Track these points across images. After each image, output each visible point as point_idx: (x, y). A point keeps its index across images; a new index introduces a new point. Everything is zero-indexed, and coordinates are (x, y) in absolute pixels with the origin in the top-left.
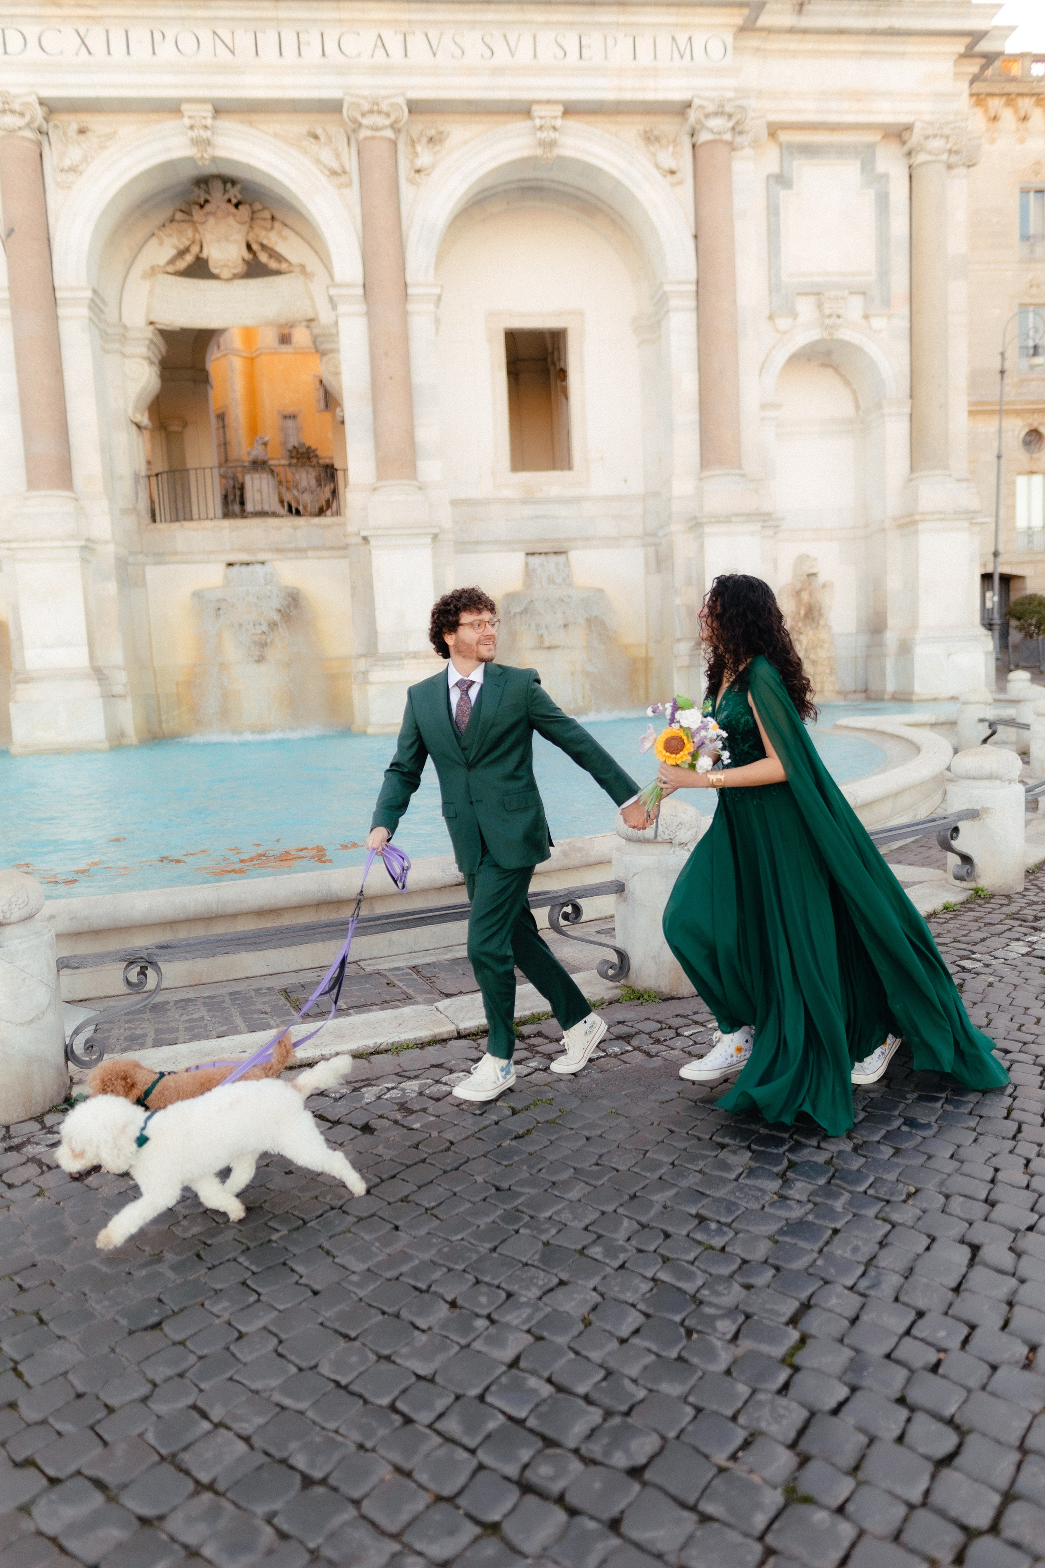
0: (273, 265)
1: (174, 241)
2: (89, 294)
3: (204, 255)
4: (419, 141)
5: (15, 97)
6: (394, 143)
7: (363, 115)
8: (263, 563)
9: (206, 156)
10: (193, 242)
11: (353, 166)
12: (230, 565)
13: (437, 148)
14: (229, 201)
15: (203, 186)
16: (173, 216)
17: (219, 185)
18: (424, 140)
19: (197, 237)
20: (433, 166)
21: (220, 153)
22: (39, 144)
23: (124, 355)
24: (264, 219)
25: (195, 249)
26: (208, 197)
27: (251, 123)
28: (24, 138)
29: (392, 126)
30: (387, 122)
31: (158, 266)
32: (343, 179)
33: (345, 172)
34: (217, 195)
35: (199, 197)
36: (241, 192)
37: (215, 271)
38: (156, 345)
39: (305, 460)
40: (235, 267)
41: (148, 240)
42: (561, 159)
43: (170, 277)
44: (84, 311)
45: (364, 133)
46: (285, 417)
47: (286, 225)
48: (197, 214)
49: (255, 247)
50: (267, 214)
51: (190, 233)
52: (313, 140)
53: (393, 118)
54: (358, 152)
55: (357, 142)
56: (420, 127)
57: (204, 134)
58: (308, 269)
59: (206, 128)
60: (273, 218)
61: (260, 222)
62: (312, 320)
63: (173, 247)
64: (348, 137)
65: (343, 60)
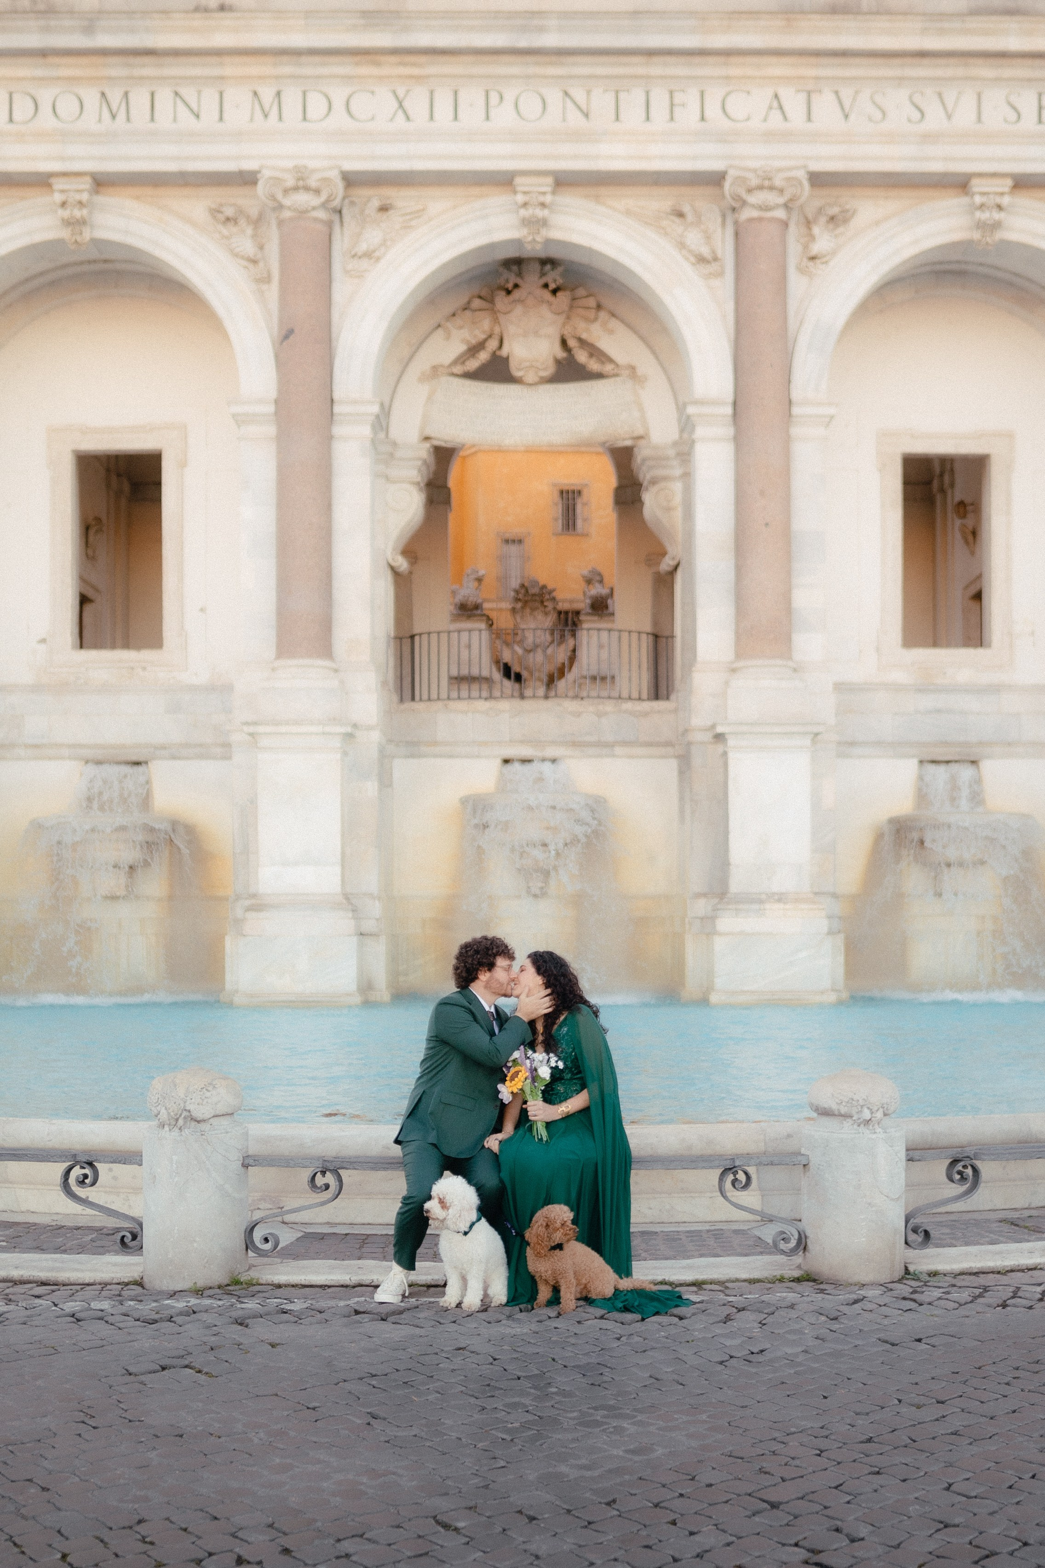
0: (594, 366)
1: (465, 334)
2: (375, 409)
3: (504, 352)
4: (815, 220)
5: (314, 171)
6: (785, 224)
7: (750, 191)
8: (554, 761)
9: (539, 239)
10: (490, 336)
11: (726, 249)
13: (841, 229)
14: (546, 286)
15: (515, 268)
16: (469, 303)
17: (537, 266)
18: (823, 220)
19: (497, 330)
20: (834, 253)
21: (555, 234)
22: (330, 224)
23: (387, 478)
24: (588, 308)
25: (493, 345)
26: (519, 281)
27: (597, 198)
28: (315, 220)
29: (786, 206)
30: (781, 200)
31: (442, 366)
32: (714, 267)
33: (716, 259)
34: (531, 281)
35: (507, 281)
36: (563, 276)
37: (517, 374)
38: (428, 467)
39: (537, 604)
40: (545, 369)
41: (431, 333)
42: (1004, 243)
43: (456, 379)
44: (366, 431)
45: (746, 214)
46: (507, 541)
47: (613, 315)
48: (501, 301)
49: (572, 343)
50: (592, 302)
51: (486, 324)
52: (677, 220)
53: (787, 195)
54: (737, 234)
55: (736, 223)
56: (817, 203)
57: (540, 213)
58: (640, 372)
59: (543, 205)
60: (599, 307)
61: (581, 311)
62: (640, 437)
63: (464, 341)
64: (724, 216)
65: (726, 124)
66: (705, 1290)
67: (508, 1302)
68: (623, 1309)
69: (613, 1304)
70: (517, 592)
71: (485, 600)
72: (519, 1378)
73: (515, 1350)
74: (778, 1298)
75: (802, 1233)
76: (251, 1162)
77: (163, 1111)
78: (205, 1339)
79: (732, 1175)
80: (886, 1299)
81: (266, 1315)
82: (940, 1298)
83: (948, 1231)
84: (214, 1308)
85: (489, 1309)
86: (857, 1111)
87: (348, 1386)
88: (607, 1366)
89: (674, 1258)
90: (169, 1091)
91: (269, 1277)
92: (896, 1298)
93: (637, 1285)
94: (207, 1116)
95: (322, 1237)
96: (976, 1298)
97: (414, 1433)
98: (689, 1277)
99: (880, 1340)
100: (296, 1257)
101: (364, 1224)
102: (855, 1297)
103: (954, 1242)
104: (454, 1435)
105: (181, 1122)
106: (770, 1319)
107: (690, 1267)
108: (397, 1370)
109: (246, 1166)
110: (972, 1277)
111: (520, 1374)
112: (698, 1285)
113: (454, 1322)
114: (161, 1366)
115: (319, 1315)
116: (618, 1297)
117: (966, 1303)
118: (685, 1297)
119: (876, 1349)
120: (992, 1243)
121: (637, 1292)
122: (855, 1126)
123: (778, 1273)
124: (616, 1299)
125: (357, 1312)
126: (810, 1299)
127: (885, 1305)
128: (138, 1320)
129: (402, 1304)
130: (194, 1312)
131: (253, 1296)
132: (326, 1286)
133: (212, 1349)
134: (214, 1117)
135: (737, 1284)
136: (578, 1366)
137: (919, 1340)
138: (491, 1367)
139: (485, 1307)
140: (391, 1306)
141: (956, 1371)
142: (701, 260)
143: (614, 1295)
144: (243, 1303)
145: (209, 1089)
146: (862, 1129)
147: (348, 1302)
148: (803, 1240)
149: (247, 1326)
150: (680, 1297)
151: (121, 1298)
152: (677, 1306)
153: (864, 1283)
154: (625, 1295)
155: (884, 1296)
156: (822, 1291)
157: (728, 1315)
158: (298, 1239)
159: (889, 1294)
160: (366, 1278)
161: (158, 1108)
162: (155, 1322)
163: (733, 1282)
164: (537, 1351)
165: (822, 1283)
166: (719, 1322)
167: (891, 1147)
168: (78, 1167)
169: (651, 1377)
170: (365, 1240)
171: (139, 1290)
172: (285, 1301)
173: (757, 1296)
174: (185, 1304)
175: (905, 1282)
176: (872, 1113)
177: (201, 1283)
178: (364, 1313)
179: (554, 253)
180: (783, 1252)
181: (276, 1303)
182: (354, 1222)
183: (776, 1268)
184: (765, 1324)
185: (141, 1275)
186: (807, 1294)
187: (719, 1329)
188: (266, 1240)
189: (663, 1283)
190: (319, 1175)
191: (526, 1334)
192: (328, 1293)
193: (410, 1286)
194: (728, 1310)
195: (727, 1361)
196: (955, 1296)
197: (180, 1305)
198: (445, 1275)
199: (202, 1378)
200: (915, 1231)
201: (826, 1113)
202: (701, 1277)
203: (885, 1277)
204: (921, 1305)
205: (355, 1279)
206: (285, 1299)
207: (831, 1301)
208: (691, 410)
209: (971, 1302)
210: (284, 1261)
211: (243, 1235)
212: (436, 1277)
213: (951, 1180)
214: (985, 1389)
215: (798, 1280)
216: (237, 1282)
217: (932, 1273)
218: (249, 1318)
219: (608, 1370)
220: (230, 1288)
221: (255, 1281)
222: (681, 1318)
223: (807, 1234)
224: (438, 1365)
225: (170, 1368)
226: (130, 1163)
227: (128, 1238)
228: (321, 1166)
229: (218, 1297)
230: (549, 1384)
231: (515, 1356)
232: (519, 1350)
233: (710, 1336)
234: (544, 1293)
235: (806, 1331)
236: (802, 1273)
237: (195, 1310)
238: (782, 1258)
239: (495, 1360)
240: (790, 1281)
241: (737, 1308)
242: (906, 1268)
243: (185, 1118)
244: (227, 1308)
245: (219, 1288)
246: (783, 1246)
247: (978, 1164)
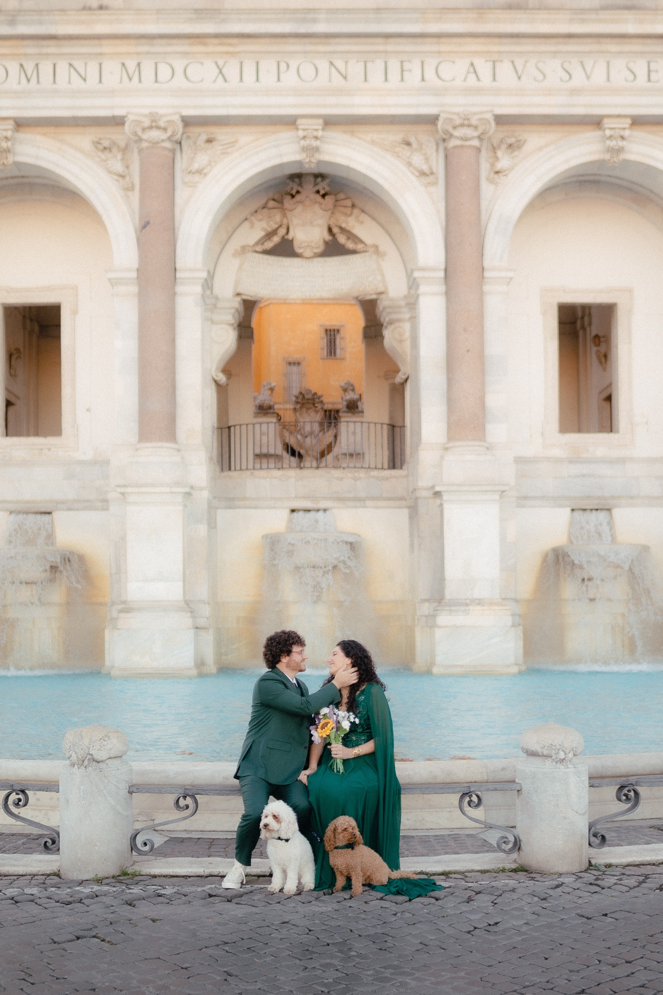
0: (350, 245)
1: (264, 224)
2: (204, 275)
3: (290, 237)
4: (499, 147)
5: (162, 116)
6: (479, 150)
7: (455, 128)
9: (313, 160)
10: (281, 226)
11: (440, 168)
12: (293, 511)
13: (516, 153)
14: (318, 192)
15: (297, 180)
16: (266, 203)
17: (312, 179)
18: (504, 147)
19: (285, 221)
20: (511, 169)
21: (325, 157)
22: (173, 151)
23: (212, 321)
24: (346, 207)
25: (282, 231)
26: (300, 189)
27: (352, 133)
28: (164, 148)
29: (480, 138)
30: (476, 134)
31: (248, 246)
32: (431, 178)
33: (432, 173)
34: (308, 189)
35: (292, 189)
36: (329, 185)
37: (299, 251)
38: (239, 314)
39: (311, 406)
40: (317, 248)
41: (241, 224)
42: (627, 163)
43: (257, 255)
44: (198, 289)
45: (453, 143)
46: (290, 364)
47: (363, 211)
48: (288, 202)
49: (335, 230)
50: (349, 203)
51: (278, 218)
52: (406, 147)
53: (480, 130)
54: (446, 157)
55: (446, 149)
56: (500, 136)
57: (315, 143)
58: (381, 249)
59: (316, 138)
60: (353, 206)
61: (342, 209)
62: (382, 293)
63: (263, 229)
64: (437, 145)
65: (440, 83)
66: (451, 878)
67: (315, 887)
68: (396, 893)
69: (388, 889)
70: (297, 397)
71: (275, 403)
72: (328, 945)
73: (323, 923)
74: (503, 884)
75: (517, 838)
76: (135, 790)
77: (74, 755)
78: (106, 916)
79: (468, 798)
80: (577, 885)
81: (147, 898)
82: (616, 884)
83: (615, 835)
84: (111, 893)
85: (302, 893)
86: (555, 752)
87: (210, 951)
88: (389, 935)
89: (427, 855)
90: (77, 741)
91: (148, 870)
92: (585, 883)
93: (404, 876)
94: (104, 758)
95: (182, 840)
96: (641, 883)
97: (258, 987)
98: (439, 869)
99: (578, 915)
100: (165, 855)
101: (210, 831)
102: (556, 883)
103: (620, 842)
104: (287, 988)
105: (86, 762)
106: (499, 900)
107: (439, 862)
108: (242, 939)
109: (130, 793)
110: (636, 868)
111: (328, 941)
112: (446, 874)
113: (279, 903)
114: (76, 936)
115: (184, 898)
116: (392, 884)
117: (634, 887)
118: (438, 883)
119: (576, 922)
120: (647, 843)
121: (404, 881)
122: (554, 763)
123: (501, 866)
124: (390, 885)
125: (210, 896)
126: (525, 885)
127: (578, 889)
128: (58, 902)
129: (242, 890)
130: (97, 896)
131: (137, 884)
132: (187, 876)
133: (111, 924)
134: (109, 758)
135: (472, 874)
136: (369, 936)
137: (606, 915)
138: (308, 936)
139: (299, 893)
140: (234, 891)
141: (636, 938)
142: (423, 174)
143: (388, 882)
144: (130, 889)
145: (106, 739)
146: (558, 765)
147: (204, 888)
148: (518, 843)
149: (134, 906)
150: (434, 884)
151: (45, 885)
152: (433, 890)
153: (561, 872)
154: (396, 882)
155: (577, 882)
156: (533, 879)
157: (469, 897)
158: (165, 842)
159: (580, 880)
160: (215, 871)
161: (70, 753)
162: (69, 903)
163: (470, 872)
164: (339, 924)
165: (532, 873)
166: (464, 902)
167: (579, 777)
168: (14, 793)
169: (421, 943)
170: (212, 842)
171: (57, 879)
172: (160, 888)
173: (488, 882)
174: (90, 890)
175: (590, 871)
176: (565, 754)
177: (100, 875)
178: (215, 896)
179: (323, 170)
180: (504, 851)
181: (153, 889)
182: (205, 829)
183: (499, 862)
184: (496, 904)
185: (58, 869)
186: (522, 881)
187: (465, 908)
188: (145, 844)
189: (421, 873)
190: (181, 799)
191: (330, 911)
192: (189, 881)
193: (246, 876)
194: (469, 893)
195: (472, 931)
196: (625, 882)
197: (87, 890)
198: (270, 868)
199: (106, 945)
200: (595, 835)
201: (533, 754)
202: (447, 869)
203: (575, 868)
204: (603, 888)
205: (207, 871)
206: (160, 886)
207: (541, 886)
208: (416, 274)
209: (637, 886)
210: (157, 858)
211: (129, 840)
212: (263, 870)
213: (620, 800)
214: (658, 952)
215: (515, 871)
216: (125, 874)
217: (607, 865)
218: (136, 900)
219: (390, 938)
220: (120, 878)
221: (138, 873)
222: (437, 899)
223: (521, 838)
224: (270, 935)
225: (83, 938)
226: (51, 791)
227: (49, 843)
228: (183, 792)
229: (113, 884)
230: (350, 949)
231: (324, 928)
232: (326, 923)
233: (459, 912)
234: (340, 882)
235: (526, 909)
236: (518, 865)
237: (97, 894)
238: (502, 855)
239: (310, 931)
240: (509, 871)
241: (475, 891)
242: (590, 862)
243: (89, 760)
244: (119, 893)
245: (113, 878)
246: (504, 846)
247: (639, 789)
